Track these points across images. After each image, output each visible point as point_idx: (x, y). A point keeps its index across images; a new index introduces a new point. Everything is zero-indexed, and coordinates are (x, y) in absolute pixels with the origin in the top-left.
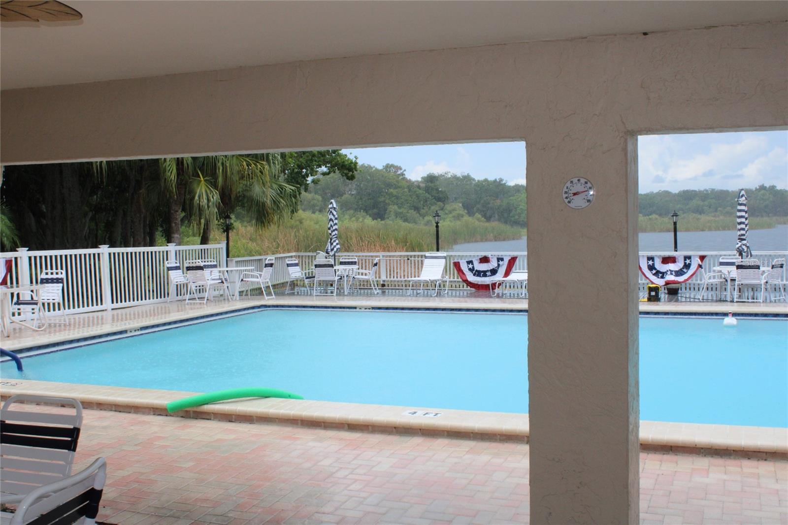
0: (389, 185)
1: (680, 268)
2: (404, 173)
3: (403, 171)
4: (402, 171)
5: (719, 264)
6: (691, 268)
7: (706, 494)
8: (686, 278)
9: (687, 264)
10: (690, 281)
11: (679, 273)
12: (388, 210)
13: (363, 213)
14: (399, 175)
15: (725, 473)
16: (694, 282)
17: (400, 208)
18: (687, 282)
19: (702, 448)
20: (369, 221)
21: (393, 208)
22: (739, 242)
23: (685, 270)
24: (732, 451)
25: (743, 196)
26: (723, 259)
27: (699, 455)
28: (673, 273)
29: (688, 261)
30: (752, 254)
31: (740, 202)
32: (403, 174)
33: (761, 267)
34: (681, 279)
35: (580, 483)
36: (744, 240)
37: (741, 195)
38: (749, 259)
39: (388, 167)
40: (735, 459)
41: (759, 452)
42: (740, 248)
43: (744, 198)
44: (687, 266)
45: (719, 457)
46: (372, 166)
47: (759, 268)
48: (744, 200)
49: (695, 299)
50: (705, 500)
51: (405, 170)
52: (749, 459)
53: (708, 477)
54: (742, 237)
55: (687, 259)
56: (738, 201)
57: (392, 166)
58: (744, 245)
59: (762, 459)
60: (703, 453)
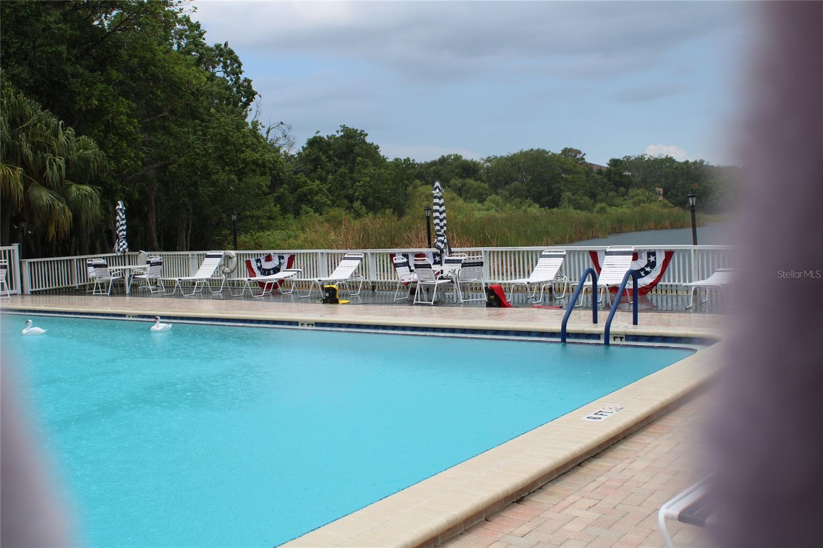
0: (566, 171)
2: (584, 157)
3: (583, 156)
4: (581, 155)
12: (562, 197)
13: (529, 201)
14: (578, 159)
17: (573, 195)
20: (535, 210)
21: (567, 194)
32: (582, 159)
39: (566, 152)
46: (547, 151)
51: (585, 154)
57: (571, 150)
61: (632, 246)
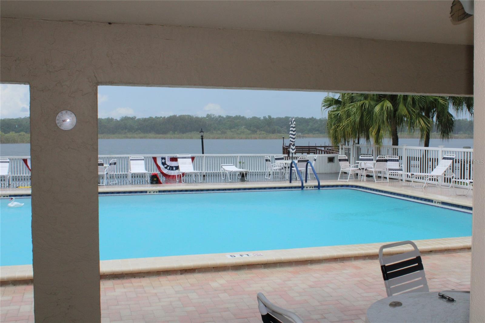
7: (118, 302)
15: (124, 288)
19: (107, 275)
24: (125, 275)
27: (106, 279)
33: (104, 165)
35: (70, 306)
40: (127, 279)
41: (140, 273)
45: (118, 279)
47: (103, 165)
50: (118, 305)
52: (135, 278)
53: (115, 292)
59: (142, 277)
60: (108, 278)
61: (190, 154)
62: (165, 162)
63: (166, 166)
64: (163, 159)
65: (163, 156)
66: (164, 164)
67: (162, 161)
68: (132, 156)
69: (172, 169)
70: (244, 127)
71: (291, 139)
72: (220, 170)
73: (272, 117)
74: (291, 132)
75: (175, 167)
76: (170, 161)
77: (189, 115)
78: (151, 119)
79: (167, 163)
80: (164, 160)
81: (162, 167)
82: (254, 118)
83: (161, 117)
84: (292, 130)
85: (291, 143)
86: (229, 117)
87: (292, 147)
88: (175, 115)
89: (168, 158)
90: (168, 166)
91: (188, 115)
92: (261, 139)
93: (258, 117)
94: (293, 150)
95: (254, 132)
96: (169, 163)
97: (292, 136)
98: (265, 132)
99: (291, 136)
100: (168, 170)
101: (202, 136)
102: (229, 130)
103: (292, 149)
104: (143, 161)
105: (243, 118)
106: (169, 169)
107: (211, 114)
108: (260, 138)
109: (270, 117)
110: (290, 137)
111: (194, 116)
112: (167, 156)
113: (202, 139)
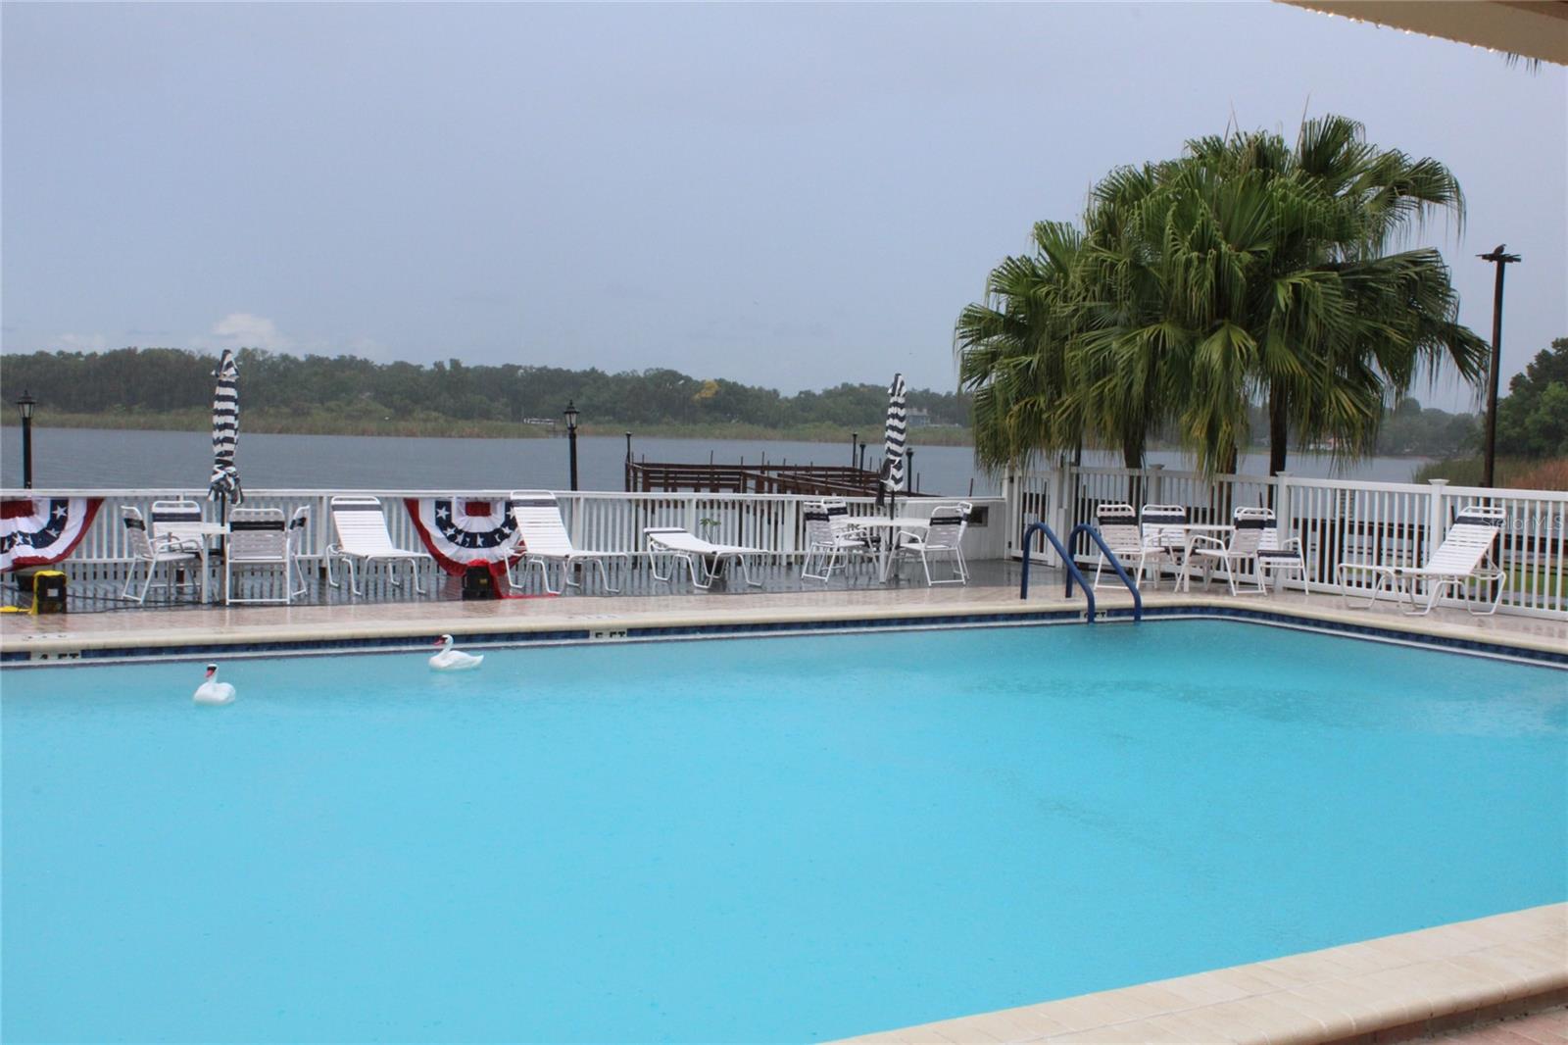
1: (41, 528)
5: (151, 517)
6: (67, 527)
8: (61, 552)
9: (58, 516)
10: (73, 558)
11: (42, 539)
16: (85, 559)
18: (66, 560)
22: (219, 468)
23: (53, 533)
25: (230, 365)
26: (160, 505)
28: (29, 539)
29: (60, 512)
30: (245, 495)
31: (225, 380)
34: (50, 552)
36: (229, 464)
37: (225, 363)
38: (239, 507)
42: (223, 483)
43: (232, 371)
44: (58, 524)
48: (231, 376)
49: (115, 600)
54: (226, 458)
55: (59, 508)
56: (217, 376)
58: (230, 475)
62: (449, 517)
63: (450, 532)
64: (441, 509)
65: (443, 493)
66: (444, 524)
67: (437, 513)
68: (338, 495)
69: (473, 545)
70: (368, 394)
71: (889, 444)
72: (645, 549)
73: (463, 365)
74: (890, 422)
75: (482, 535)
76: (467, 514)
77: (178, 351)
78: (41, 358)
79: (454, 521)
80: (444, 509)
81: (436, 533)
82: (401, 367)
83: (79, 354)
84: (895, 416)
85: (892, 457)
86: (314, 362)
87: (893, 471)
88: (129, 349)
89: (460, 503)
90: (459, 532)
91: (173, 349)
92: (430, 436)
93: (414, 362)
94: (897, 481)
95: (403, 413)
96: (462, 521)
97: (895, 435)
98: (440, 414)
99: (889, 433)
100: (458, 547)
101: (572, 429)
102: (318, 405)
103: (893, 478)
104: (380, 512)
105: (365, 366)
106: (463, 544)
107: (255, 350)
108: (425, 434)
109: (455, 363)
110: (890, 439)
111: (196, 353)
112: (456, 495)
113: (573, 437)
